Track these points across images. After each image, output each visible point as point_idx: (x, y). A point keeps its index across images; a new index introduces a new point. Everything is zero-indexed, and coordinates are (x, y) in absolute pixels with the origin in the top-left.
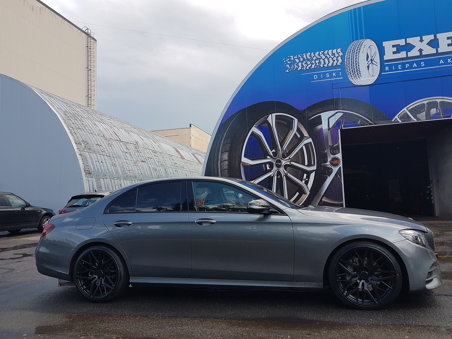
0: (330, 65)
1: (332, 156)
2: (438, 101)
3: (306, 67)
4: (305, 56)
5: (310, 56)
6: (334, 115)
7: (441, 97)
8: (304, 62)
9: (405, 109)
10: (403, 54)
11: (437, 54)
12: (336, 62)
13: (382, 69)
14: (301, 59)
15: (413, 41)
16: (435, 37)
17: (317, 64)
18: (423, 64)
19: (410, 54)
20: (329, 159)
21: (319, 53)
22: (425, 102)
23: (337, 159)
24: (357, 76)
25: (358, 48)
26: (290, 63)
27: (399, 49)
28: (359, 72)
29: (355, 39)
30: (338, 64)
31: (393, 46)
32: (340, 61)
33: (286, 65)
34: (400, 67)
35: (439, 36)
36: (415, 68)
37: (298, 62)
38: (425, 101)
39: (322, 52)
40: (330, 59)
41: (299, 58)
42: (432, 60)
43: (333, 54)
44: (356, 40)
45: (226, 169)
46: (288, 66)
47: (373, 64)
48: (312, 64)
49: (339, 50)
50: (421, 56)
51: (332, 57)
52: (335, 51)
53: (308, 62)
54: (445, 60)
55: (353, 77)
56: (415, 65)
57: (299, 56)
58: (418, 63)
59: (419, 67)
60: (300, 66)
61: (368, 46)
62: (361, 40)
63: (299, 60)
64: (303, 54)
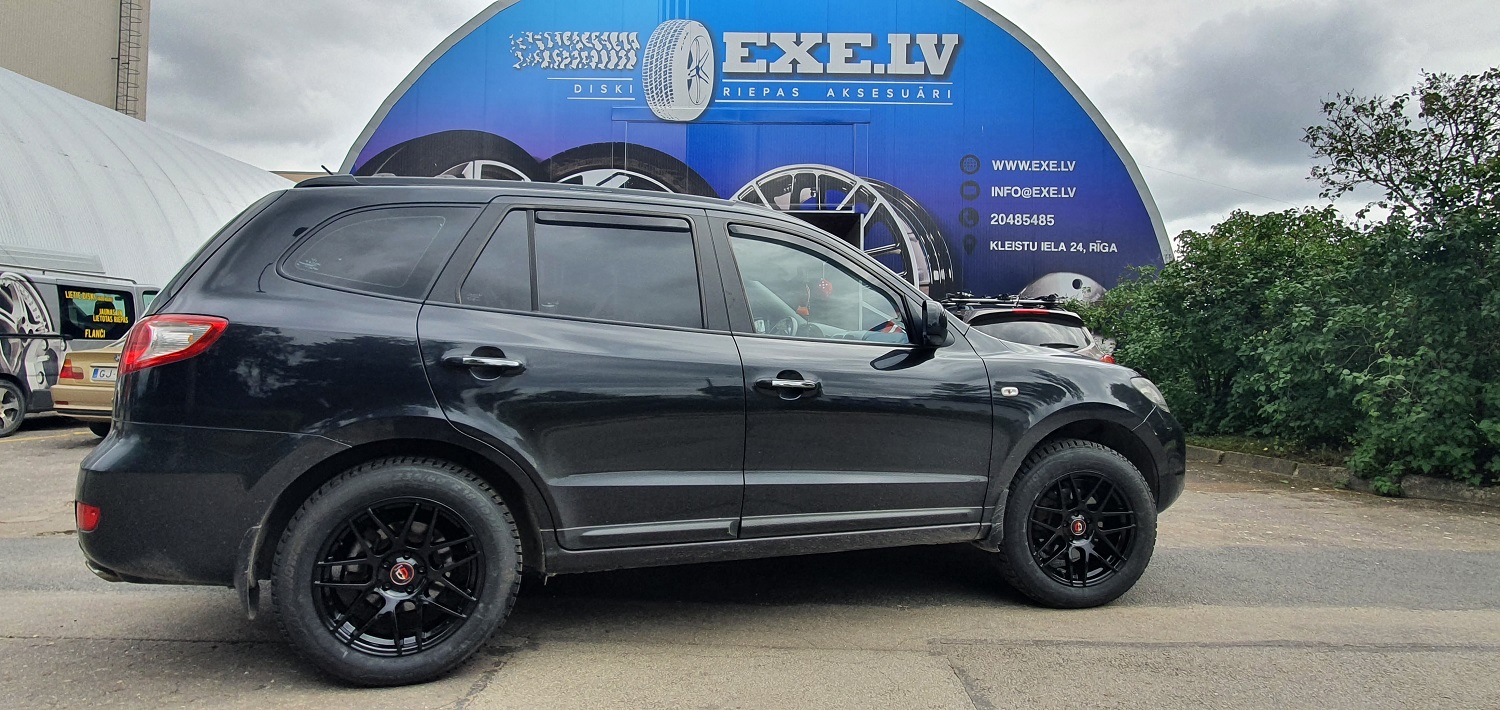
0: (611, 66)
2: (817, 173)
3: (560, 63)
4: (558, 38)
5: (570, 38)
6: (609, 179)
7: (823, 167)
8: (557, 51)
9: (755, 181)
10: (759, 66)
11: (825, 75)
12: (624, 60)
13: (716, 92)
14: (550, 45)
15: (783, 39)
16: (824, 38)
17: (584, 61)
18: (795, 92)
19: (775, 68)
21: (590, 38)
22: (793, 173)
24: (665, 100)
25: (672, 36)
26: (524, 47)
27: (753, 53)
28: (671, 91)
29: (668, 17)
30: (629, 66)
31: (744, 45)
32: (633, 60)
33: (514, 51)
34: (751, 92)
35: (830, 35)
36: (781, 98)
37: (542, 48)
38: (793, 171)
39: (597, 34)
40: (613, 53)
41: (544, 40)
42: (815, 85)
43: (620, 43)
44: (671, 19)
46: (519, 54)
47: (700, 77)
48: (573, 58)
49: (633, 36)
50: (794, 74)
51: (618, 48)
52: (623, 36)
53: (564, 52)
54: (838, 89)
55: (656, 100)
56: (781, 92)
57: (546, 35)
58: (788, 89)
59: (789, 96)
60: (547, 59)
61: (693, 37)
62: (679, 21)
63: (546, 45)
64: (557, 33)
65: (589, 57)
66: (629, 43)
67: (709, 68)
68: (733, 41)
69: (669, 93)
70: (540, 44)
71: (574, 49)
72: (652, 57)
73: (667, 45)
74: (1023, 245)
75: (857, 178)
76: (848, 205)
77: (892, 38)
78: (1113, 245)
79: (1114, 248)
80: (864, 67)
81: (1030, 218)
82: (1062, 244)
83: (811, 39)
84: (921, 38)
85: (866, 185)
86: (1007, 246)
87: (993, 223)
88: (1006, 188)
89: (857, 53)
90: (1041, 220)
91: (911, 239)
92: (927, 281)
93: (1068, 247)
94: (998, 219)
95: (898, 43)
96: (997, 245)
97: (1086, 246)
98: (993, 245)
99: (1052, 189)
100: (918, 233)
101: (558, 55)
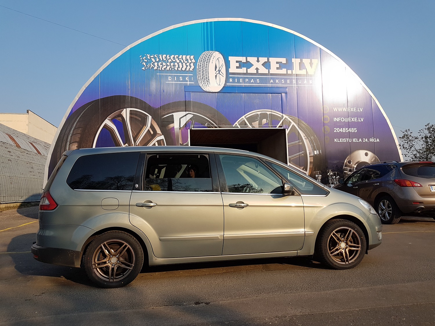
0: (183, 69)
3: (162, 68)
4: (161, 57)
5: (166, 57)
6: (186, 115)
7: (270, 110)
9: (244, 116)
11: (269, 74)
12: (189, 67)
13: (227, 81)
14: (157, 60)
15: (252, 60)
17: (172, 67)
18: (258, 81)
21: (174, 57)
24: (206, 83)
25: (208, 58)
26: (146, 61)
27: (241, 65)
28: (209, 80)
29: (206, 50)
31: (237, 62)
32: (193, 67)
33: (142, 62)
34: (241, 80)
35: (271, 59)
37: (154, 61)
39: (177, 56)
40: (184, 64)
41: (155, 58)
42: (265, 78)
43: (187, 60)
46: (144, 63)
47: (220, 74)
48: (167, 65)
49: (192, 57)
50: (257, 74)
51: (186, 62)
52: (188, 57)
53: (164, 63)
54: (274, 80)
56: (252, 81)
57: (155, 56)
58: (255, 79)
59: (255, 82)
60: (156, 66)
61: (217, 58)
62: (211, 52)
63: (155, 60)
64: (160, 55)
65: (174, 65)
66: (191, 60)
67: (224, 70)
68: (233, 60)
69: (208, 81)
70: (153, 59)
71: (168, 62)
72: (200, 66)
73: (206, 61)
74: (346, 140)
75: (284, 115)
76: (281, 125)
77: (294, 60)
78: (378, 139)
79: (378, 140)
80: (283, 71)
81: (348, 129)
82: (360, 139)
83: (263, 60)
84: (304, 60)
85: (287, 117)
86: (340, 140)
87: (335, 131)
88: (339, 118)
89: (281, 66)
90: (352, 130)
91: (305, 139)
92: (312, 155)
93: (362, 140)
94: (337, 130)
95: (296, 61)
96: (337, 140)
97: (368, 140)
98: (335, 140)
99: (355, 118)
100: (308, 136)
101: (161, 64)
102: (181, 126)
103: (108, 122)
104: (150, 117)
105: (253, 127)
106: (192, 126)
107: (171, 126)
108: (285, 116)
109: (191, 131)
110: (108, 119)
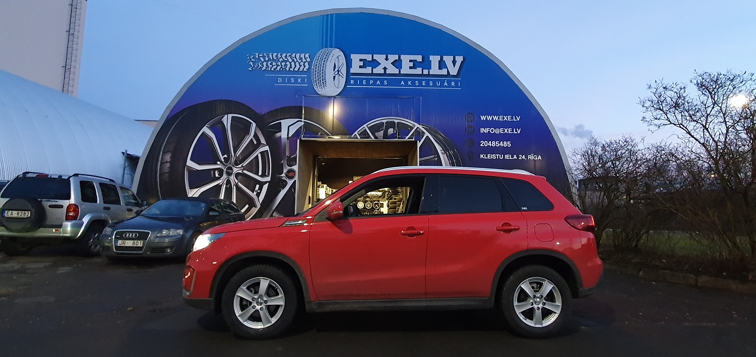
1: (289, 168)
6: (295, 123)
7: (399, 118)
9: (365, 126)
20: (285, 171)
23: (293, 171)
25: (326, 56)
28: (325, 81)
29: (324, 47)
38: (384, 120)
45: (167, 173)
47: (339, 75)
55: (318, 86)
61: (337, 57)
62: (330, 49)
63: (265, 59)
64: (270, 54)
65: (286, 65)
66: (305, 59)
67: (344, 71)
69: (324, 83)
70: (262, 59)
71: (279, 61)
72: (316, 65)
73: (324, 60)
74: (496, 156)
75: (415, 124)
76: (411, 137)
78: (540, 156)
80: (418, 71)
81: (499, 143)
82: (515, 156)
85: (420, 127)
86: (488, 156)
87: (481, 145)
88: (487, 129)
90: (504, 144)
91: (442, 153)
93: (518, 157)
94: (484, 144)
96: (484, 156)
97: (526, 157)
98: (482, 156)
99: (509, 129)
100: (445, 150)
101: (270, 64)
102: (290, 136)
103: (206, 130)
104: (254, 125)
105: (376, 137)
106: (302, 136)
107: (278, 135)
108: (417, 125)
109: (301, 141)
110: (207, 127)
